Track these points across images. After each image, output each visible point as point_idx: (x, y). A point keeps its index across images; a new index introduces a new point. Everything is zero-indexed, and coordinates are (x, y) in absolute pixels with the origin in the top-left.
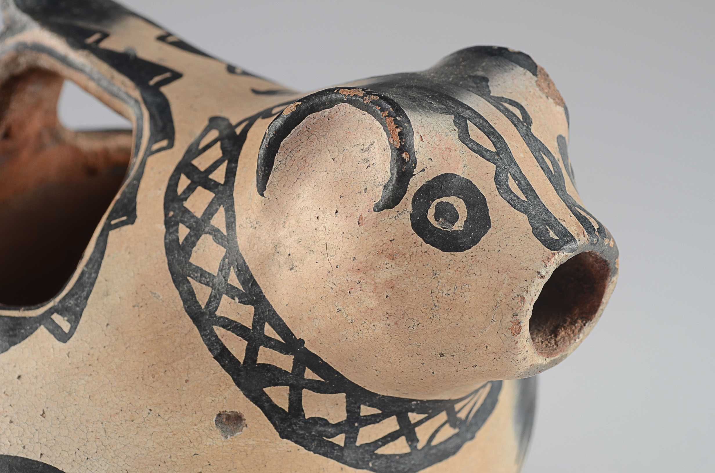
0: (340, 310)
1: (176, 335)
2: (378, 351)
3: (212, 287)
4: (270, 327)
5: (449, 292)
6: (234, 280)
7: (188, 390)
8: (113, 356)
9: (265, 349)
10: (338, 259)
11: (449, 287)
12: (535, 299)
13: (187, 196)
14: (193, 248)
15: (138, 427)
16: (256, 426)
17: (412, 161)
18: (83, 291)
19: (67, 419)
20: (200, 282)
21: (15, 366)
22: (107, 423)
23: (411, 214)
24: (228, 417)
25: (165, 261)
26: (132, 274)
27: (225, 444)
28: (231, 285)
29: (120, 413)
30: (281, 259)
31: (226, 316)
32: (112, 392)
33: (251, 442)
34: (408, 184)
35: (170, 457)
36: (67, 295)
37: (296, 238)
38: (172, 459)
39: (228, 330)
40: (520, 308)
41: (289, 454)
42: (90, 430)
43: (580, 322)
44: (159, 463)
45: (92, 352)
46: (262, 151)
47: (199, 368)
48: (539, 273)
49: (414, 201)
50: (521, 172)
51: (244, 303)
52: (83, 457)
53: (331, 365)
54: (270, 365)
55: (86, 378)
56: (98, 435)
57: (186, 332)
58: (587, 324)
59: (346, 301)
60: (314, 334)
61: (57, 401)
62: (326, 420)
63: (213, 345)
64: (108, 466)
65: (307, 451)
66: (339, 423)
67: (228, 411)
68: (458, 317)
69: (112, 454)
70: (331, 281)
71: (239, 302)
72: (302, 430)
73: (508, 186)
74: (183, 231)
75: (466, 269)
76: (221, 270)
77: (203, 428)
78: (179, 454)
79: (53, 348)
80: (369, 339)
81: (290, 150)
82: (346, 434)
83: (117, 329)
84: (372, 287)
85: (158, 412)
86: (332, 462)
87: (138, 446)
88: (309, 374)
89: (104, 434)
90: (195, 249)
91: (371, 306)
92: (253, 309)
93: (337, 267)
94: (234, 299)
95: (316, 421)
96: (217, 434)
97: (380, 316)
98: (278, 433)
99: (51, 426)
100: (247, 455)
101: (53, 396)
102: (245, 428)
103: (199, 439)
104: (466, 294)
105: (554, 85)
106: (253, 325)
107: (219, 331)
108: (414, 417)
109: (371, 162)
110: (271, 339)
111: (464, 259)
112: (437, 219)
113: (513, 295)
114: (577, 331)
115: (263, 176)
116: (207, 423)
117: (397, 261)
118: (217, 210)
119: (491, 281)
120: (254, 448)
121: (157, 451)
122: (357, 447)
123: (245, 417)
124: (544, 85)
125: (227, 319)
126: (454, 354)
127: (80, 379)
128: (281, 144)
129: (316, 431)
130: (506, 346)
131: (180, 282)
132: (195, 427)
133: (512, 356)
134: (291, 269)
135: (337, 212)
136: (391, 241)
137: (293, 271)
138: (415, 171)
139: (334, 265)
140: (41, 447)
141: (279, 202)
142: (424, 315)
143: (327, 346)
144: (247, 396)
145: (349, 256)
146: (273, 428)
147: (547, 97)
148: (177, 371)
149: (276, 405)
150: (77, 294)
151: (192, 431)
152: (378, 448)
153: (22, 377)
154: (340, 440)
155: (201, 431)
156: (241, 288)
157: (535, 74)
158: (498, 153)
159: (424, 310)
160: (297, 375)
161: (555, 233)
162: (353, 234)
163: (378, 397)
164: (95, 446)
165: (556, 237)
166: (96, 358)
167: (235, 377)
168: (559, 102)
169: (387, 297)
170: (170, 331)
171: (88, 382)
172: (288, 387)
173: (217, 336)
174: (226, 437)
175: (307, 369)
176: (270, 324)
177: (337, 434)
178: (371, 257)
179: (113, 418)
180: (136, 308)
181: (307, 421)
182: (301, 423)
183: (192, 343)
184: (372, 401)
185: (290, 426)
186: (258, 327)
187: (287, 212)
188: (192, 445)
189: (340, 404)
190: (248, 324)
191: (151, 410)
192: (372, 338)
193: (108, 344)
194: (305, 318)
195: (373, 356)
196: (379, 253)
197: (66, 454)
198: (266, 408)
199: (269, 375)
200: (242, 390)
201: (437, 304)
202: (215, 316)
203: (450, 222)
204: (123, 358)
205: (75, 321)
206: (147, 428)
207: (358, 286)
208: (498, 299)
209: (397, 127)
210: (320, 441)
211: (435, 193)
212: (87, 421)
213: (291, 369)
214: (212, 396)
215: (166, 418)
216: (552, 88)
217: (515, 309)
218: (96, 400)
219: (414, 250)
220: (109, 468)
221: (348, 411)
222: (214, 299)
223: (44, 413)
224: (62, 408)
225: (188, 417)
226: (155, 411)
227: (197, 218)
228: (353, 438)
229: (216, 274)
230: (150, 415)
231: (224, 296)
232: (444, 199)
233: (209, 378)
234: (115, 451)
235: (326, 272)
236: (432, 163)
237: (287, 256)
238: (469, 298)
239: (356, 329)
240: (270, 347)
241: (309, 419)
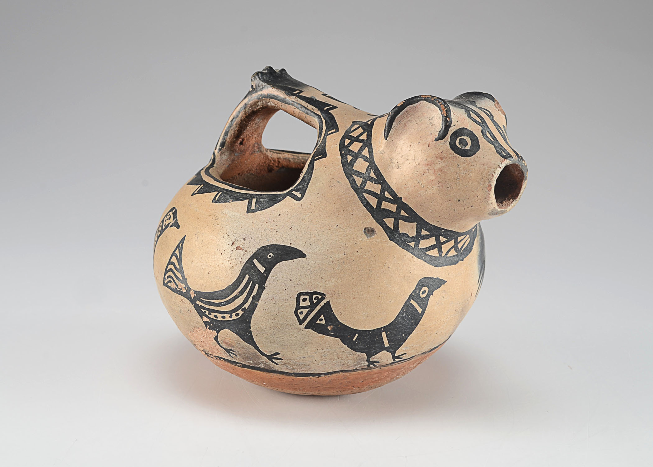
0: (419, 182)
1: (348, 197)
2: (433, 200)
3: (363, 178)
4: (388, 193)
5: (464, 173)
6: (372, 175)
7: (353, 218)
8: (321, 205)
9: (385, 202)
10: (419, 160)
11: (463, 171)
12: (497, 176)
13: (350, 145)
14: (354, 164)
15: (332, 232)
16: (380, 234)
17: (451, 122)
18: (306, 183)
19: (302, 230)
20: (358, 176)
21: (277, 211)
22: (319, 231)
23: (450, 142)
24: (369, 231)
25: (342, 169)
26: (328, 175)
27: (367, 240)
28: (371, 177)
29: (325, 227)
30: (394, 165)
31: (369, 189)
32: (321, 219)
33: (378, 241)
34: (449, 130)
35: (345, 244)
36: (297, 185)
37: (401, 155)
38: (346, 245)
39: (370, 195)
40: (491, 179)
41: (393, 247)
42: (312, 233)
43: (511, 200)
44: (341, 246)
45: (311, 204)
46: (388, 121)
47: (357, 210)
48: (499, 166)
49: (451, 137)
50: (491, 131)
51: (377, 184)
52: (309, 244)
53: (413, 209)
54: (386, 209)
55: (310, 214)
56: (315, 236)
57: (352, 196)
58: (514, 201)
59: (422, 178)
60: (407, 194)
61: (297, 223)
62: (408, 235)
63: (363, 201)
64: (319, 248)
65: (399, 247)
66: (413, 237)
67: (369, 227)
68: (467, 183)
69: (321, 243)
70: (416, 171)
71: (375, 183)
72: (398, 238)
73: (486, 135)
74: (349, 158)
75: (471, 164)
76: (367, 171)
77: (359, 233)
78: (349, 243)
79: (294, 203)
80: (430, 194)
81: (399, 121)
82: (415, 242)
83: (322, 195)
84: (433, 171)
85: (340, 226)
86: (409, 253)
87: (332, 239)
88: (403, 213)
89: (318, 235)
90: (355, 164)
91: (432, 179)
92: (381, 186)
93: (419, 164)
94: (372, 182)
95: (404, 234)
96: (364, 236)
97: (436, 183)
98: (388, 238)
99: (295, 233)
100: (376, 246)
101: (295, 221)
102: (375, 235)
103: (357, 238)
104: (470, 174)
105: (501, 107)
106: (380, 193)
107: (366, 195)
108: (442, 239)
109: (433, 124)
110: (388, 198)
111: (470, 160)
112: (459, 144)
113: (489, 174)
114: (510, 202)
115: (387, 131)
116: (360, 232)
117: (444, 160)
118: (364, 149)
119: (481, 168)
120: (379, 243)
121: (340, 242)
122: (419, 249)
123: (376, 230)
124: (497, 106)
125: (369, 190)
126: (464, 200)
127: (307, 214)
128: (396, 118)
129: (404, 239)
130: (485, 196)
131: (349, 177)
132: (356, 233)
133: (487, 201)
134: (398, 168)
135: (419, 143)
136: (441, 152)
137: (399, 169)
138: (452, 125)
139: (417, 163)
140: (290, 241)
141: (394, 142)
142: (453, 182)
143: (411, 199)
144: (377, 222)
145: (424, 159)
146: (387, 236)
147: (499, 111)
148: (348, 211)
149: (388, 226)
150: (302, 184)
151: (354, 234)
152: (427, 251)
153: (281, 215)
154: (412, 244)
155: (358, 234)
156: (375, 178)
157: (494, 101)
158: (482, 123)
159: (453, 180)
160: (398, 213)
161: (505, 153)
162: (426, 150)
163: (429, 225)
164: (314, 239)
165: (505, 155)
166: (313, 206)
167: (372, 214)
168: (503, 113)
169: (439, 175)
170: (345, 195)
171: (310, 215)
172: (393, 219)
173: (365, 197)
174: (368, 238)
175: (402, 211)
176: (388, 192)
177: (412, 242)
178: (433, 159)
179: (321, 229)
180: (330, 187)
181: (400, 234)
182: (398, 235)
183: (355, 200)
184: (427, 228)
185: (393, 236)
186: (382, 194)
187: (397, 146)
188: (354, 240)
189: (414, 228)
190: (379, 192)
191: (337, 225)
192: (431, 194)
193: (318, 200)
194: (403, 188)
195: (431, 203)
196: (436, 157)
197: (301, 243)
198: (384, 227)
199: (386, 213)
200: (375, 219)
201: (459, 178)
202: (364, 189)
203: (464, 146)
204: (325, 206)
205: (303, 193)
206: (336, 232)
207: (427, 171)
208: (483, 175)
209: (445, 108)
210: (405, 243)
211: (459, 135)
212: (310, 230)
213: (395, 211)
214: (363, 221)
215: (344, 229)
216: (500, 108)
217: (490, 179)
218: (314, 222)
219: (450, 156)
220: (320, 248)
221: (417, 232)
222: (364, 183)
223: (291, 228)
224: (299, 225)
225: (353, 229)
226: (339, 226)
227: (355, 153)
228: (417, 244)
229: (365, 173)
230: (337, 228)
231: (368, 181)
232: (462, 137)
233: (361, 214)
234: (322, 242)
235: (414, 167)
236: (458, 123)
237: (396, 163)
238: (471, 175)
239: (425, 190)
240: (387, 202)
241: (401, 233)
